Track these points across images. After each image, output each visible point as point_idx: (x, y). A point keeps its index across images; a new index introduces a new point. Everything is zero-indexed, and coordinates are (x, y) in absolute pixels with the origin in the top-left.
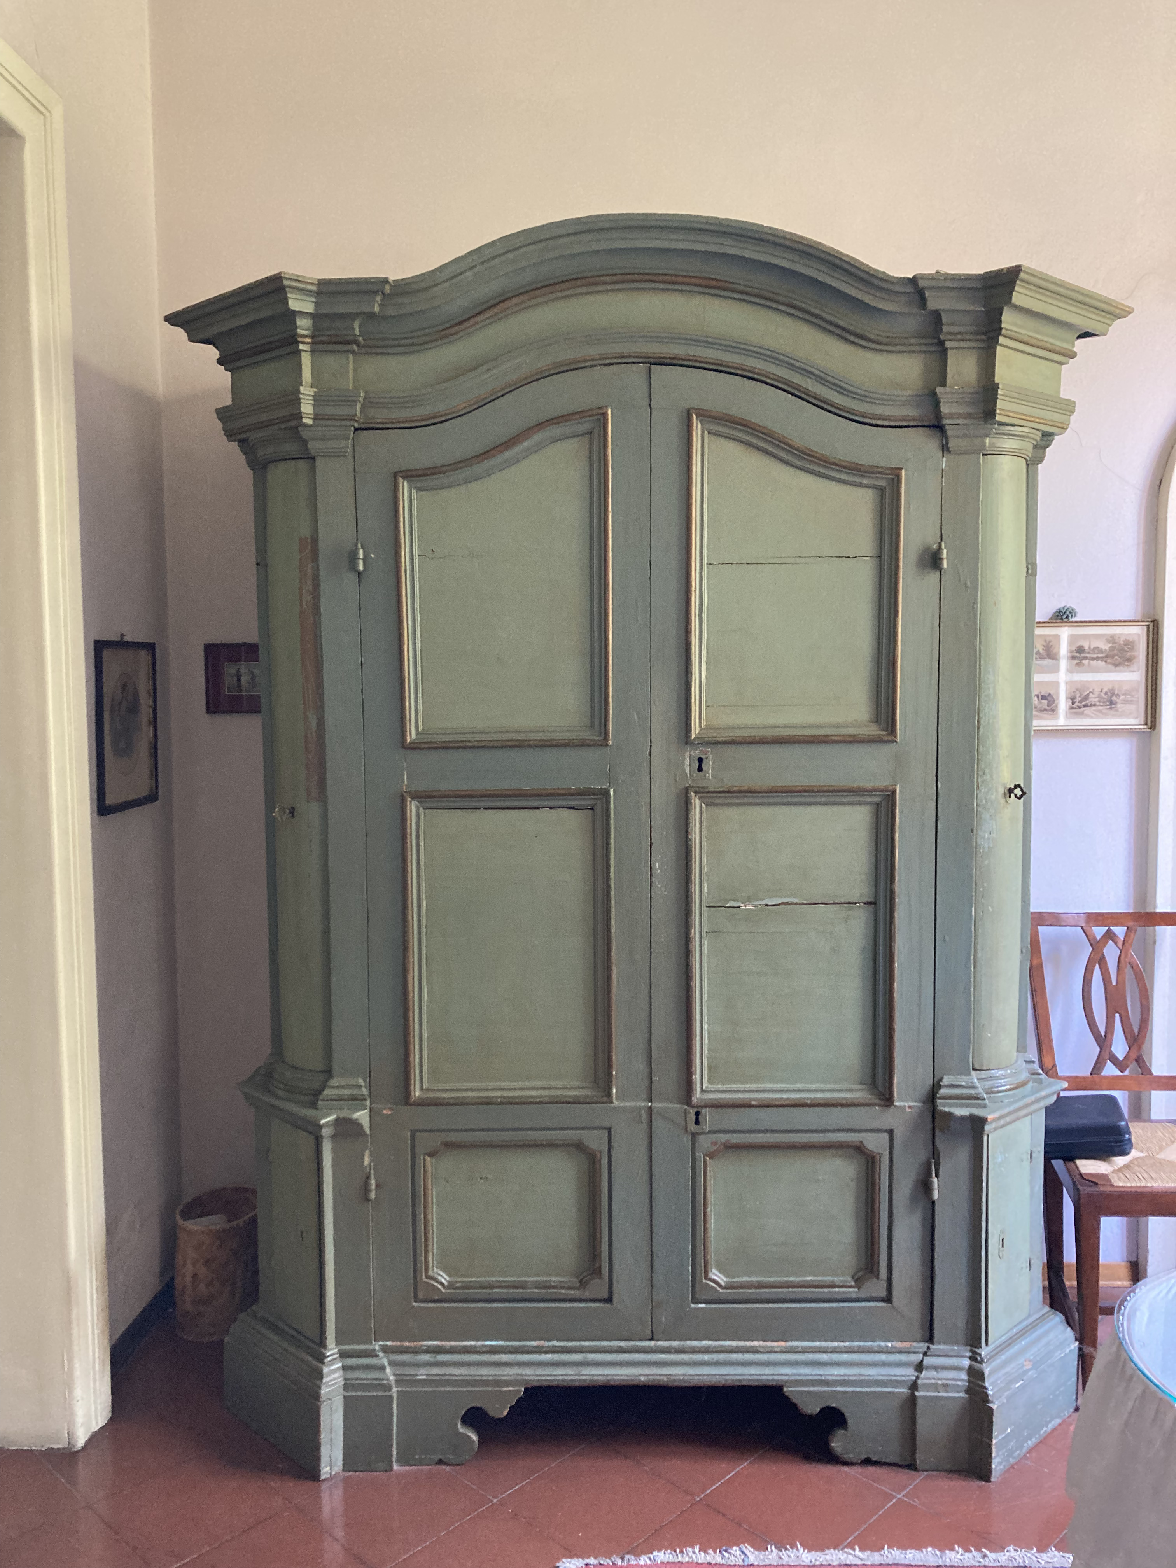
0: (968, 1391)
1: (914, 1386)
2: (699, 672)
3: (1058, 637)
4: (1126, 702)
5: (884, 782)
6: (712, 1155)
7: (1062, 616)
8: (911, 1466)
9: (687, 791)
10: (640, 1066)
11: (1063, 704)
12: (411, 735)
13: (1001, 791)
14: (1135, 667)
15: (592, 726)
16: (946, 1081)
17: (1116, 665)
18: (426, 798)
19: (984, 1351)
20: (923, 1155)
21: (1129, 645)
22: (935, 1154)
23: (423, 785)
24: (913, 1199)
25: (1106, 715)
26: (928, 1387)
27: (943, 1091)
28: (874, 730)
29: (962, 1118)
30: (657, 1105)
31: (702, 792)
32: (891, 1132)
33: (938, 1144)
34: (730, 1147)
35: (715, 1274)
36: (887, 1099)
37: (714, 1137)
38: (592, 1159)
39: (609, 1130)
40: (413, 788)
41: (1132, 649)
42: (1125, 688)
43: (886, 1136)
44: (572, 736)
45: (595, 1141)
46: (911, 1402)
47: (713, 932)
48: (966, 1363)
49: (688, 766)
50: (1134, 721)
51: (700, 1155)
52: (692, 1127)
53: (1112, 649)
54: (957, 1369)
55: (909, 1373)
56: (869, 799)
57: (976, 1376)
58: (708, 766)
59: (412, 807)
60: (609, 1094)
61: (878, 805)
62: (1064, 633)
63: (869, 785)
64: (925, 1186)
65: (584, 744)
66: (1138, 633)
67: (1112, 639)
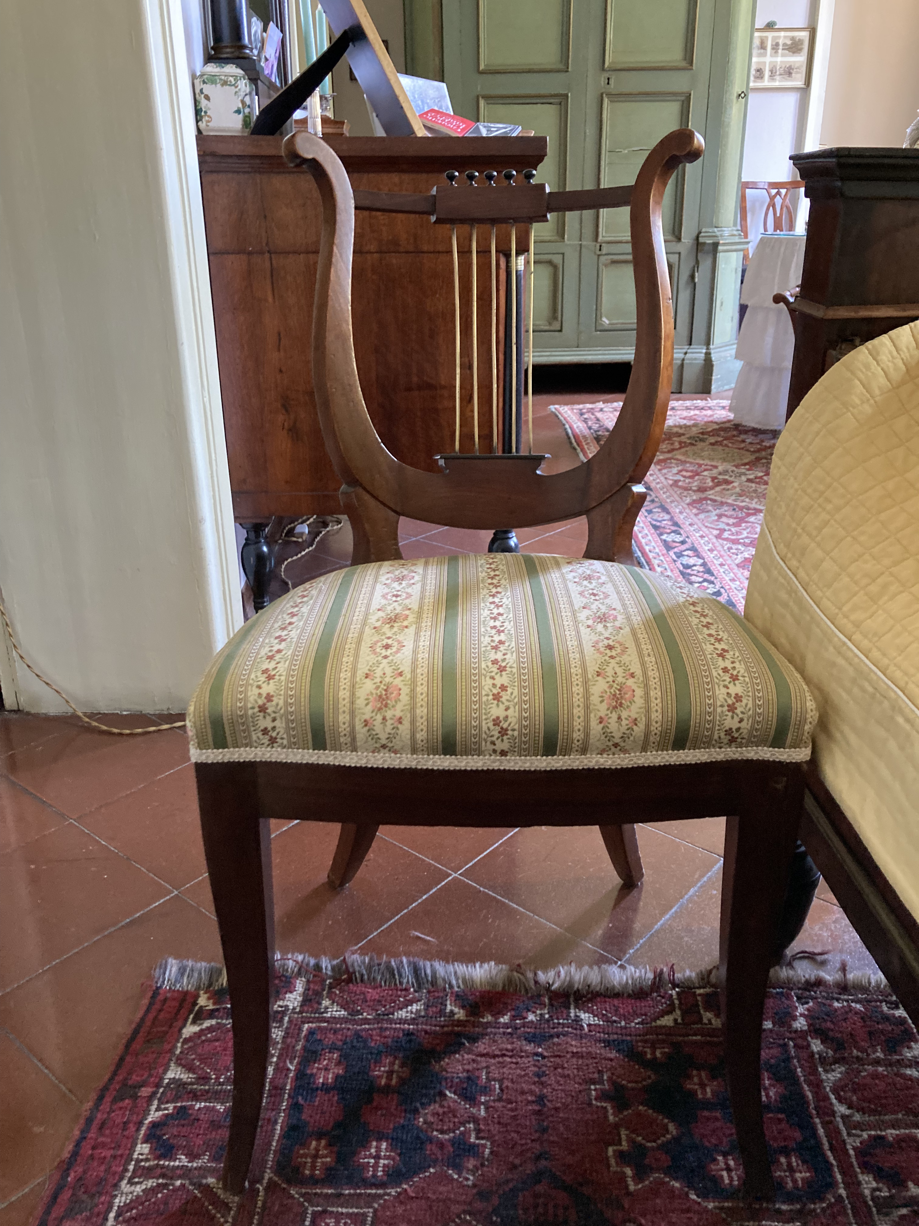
0: (705, 360)
1: (683, 360)
2: (610, 36)
3: (767, 37)
4: (797, 73)
5: (685, 90)
6: (606, 266)
7: (770, 26)
8: (680, 393)
9: (602, 94)
10: (577, 226)
11: (767, 74)
12: (482, 67)
13: (735, 95)
14: (802, 54)
15: (561, 62)
16: (704, 230)
17: (794, 53)
18: (488, 98)
19: (711, 347)
20: (692, 263)
21: (801, 41)
22: (697, 262)
23: (486, 92)
24: (687, 283)
25: (787, 80)
26: (689, 359)
27: (702, 234)
28: (684, 64)
29: (709, 244)
30: (584, 243)
31: (609, 95)
32: (679, 253)
33: (699, 258)
34: (614, 262)
35: (604, 319)
36: (679, 239)
37: (606, 257)
38: (555, 267)
39: (563, 254)
40: (483, 93)
41: (802, 44)
42: (797, 65)
43: (677, 256)
44: (554, 67)
45: (557, 259)
46: (682, 365)
47: (610, 164)
48: (704, 351)
49: (603, 81)
50: (799, 83)
51: (600, 265)
52: (598, 253)
53: (792, 44)
54: (701, 353)
55: (682, 356)
56: (679, 98)
57: (708, 354)
58: (612, 82)
59: (482, 103)
60: (564, 238)
61: (683, 101)
62: (770, 35)
63: (680, 91)
64: (692, 277)
65: (558, 71)
66: (804, 35)
67: (793, 38)
